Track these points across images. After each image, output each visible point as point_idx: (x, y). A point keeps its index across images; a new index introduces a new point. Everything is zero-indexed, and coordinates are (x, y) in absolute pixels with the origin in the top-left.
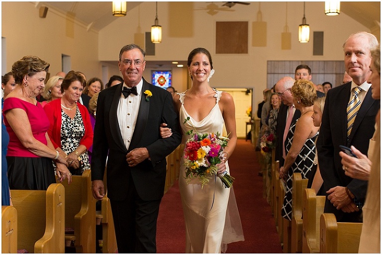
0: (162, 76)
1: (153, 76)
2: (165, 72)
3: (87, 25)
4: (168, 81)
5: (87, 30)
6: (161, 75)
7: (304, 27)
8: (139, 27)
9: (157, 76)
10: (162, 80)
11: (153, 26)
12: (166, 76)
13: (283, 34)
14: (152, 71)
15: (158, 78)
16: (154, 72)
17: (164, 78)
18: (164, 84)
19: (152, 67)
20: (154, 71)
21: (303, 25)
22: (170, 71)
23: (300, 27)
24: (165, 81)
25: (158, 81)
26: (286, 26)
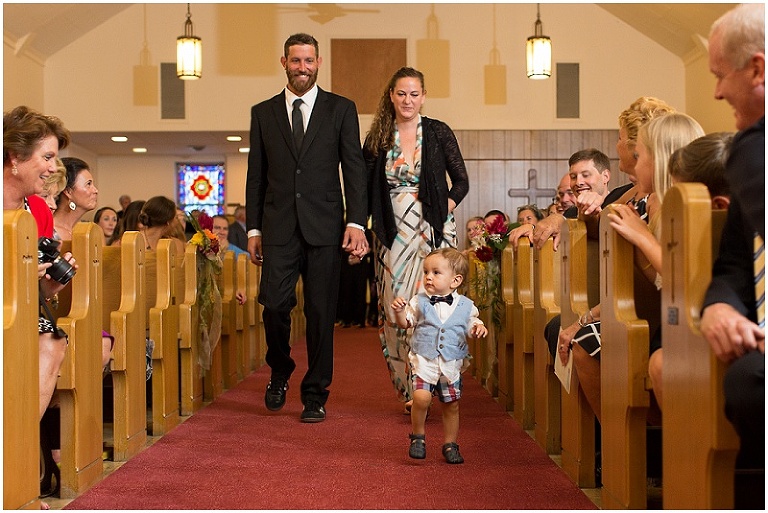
0: (201, 178)
1: (180, 177)
2: (210, 166)
3: (15, 41)
4: (216, 187)
5: (16, 52)
6: (200, 173)
7: (538, 43)
8: (145, 51)
9: (190, 177)
10: (201, 187)
11: (179, 38)
12: (213, 177)
13: (487, 69)
14: (178, 164)
15: (192, 182)
16: (182, 168)
17: (207, 181)
18: (207, 194)
19: (176, 155)
20: (182, 164)
21: (536, 37)
22: (222, 164)
23: (529, 43)
24: (210, 187)
25: (193, 188)
26: (495, 50)
